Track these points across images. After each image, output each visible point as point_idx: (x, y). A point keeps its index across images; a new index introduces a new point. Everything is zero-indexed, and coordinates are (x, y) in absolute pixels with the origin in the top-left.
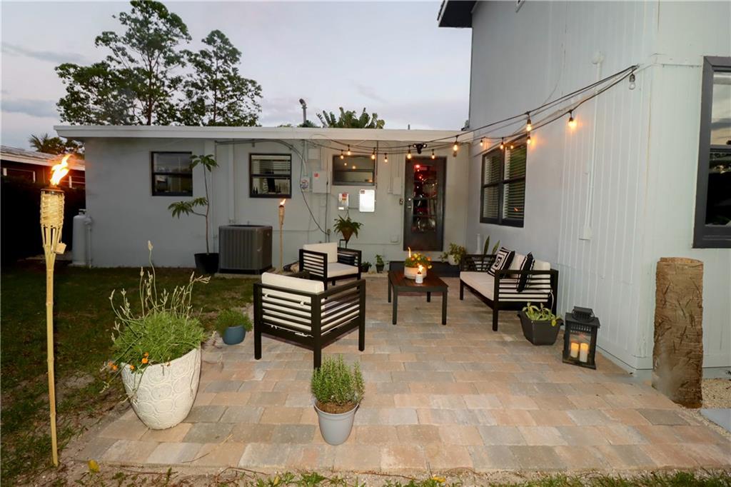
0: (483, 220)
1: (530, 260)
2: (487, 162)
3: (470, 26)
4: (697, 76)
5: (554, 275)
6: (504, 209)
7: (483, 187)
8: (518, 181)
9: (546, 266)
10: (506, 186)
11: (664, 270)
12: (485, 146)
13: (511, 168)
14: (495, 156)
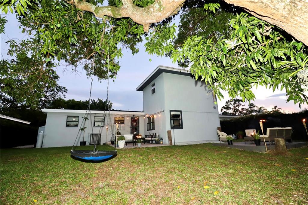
0: (148, 130)
1: (156, 134)
2: (148, 119)
3: (143, 91)
4: (169, 112)
5: (159, 135)
6: (152, 128)
7: (147, 124)
8: (153, 122)
9: (158, 134)
10: (152, 124)
11: (168, 131)
12: (147, 116)
13: (152, 120)
14: (149, 118)
